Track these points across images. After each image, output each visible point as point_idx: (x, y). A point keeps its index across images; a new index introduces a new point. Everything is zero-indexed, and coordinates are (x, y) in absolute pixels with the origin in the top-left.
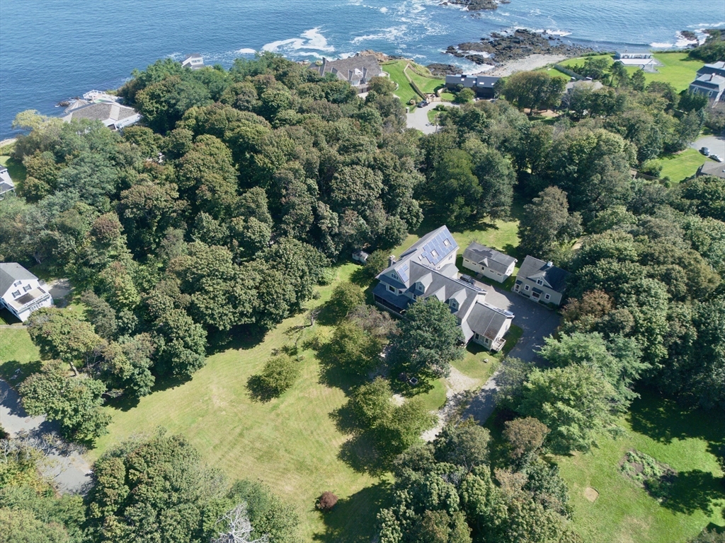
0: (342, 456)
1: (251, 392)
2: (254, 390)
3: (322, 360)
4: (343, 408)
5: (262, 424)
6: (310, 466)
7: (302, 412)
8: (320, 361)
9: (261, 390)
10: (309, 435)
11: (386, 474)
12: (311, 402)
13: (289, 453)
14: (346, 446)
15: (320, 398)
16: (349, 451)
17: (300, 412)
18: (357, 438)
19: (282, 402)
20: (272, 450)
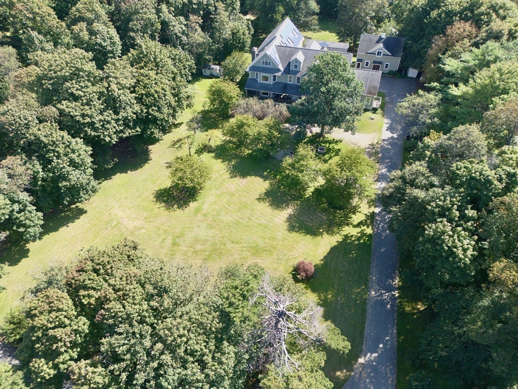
0: (292, 228)
1: (163, 204)
2: (165, 202)
3: (223, 159)
4: (268, 191)
5: (193, 228)
6: (264, 247)
7: (229, 205)
8: (221, 160)
9: (174, 200)
10: (248, 222)
11: (343, 229)
12: (233, 195)
13: (237, 243)
14: (290, 219)
15: (240, 189)
16: (296, 222)
17: (227, 206)
18: (296, 210)
19: (203, 204)
20: (218, 247)
